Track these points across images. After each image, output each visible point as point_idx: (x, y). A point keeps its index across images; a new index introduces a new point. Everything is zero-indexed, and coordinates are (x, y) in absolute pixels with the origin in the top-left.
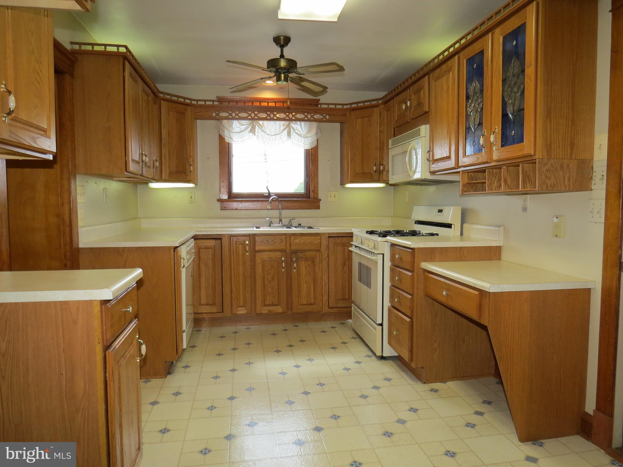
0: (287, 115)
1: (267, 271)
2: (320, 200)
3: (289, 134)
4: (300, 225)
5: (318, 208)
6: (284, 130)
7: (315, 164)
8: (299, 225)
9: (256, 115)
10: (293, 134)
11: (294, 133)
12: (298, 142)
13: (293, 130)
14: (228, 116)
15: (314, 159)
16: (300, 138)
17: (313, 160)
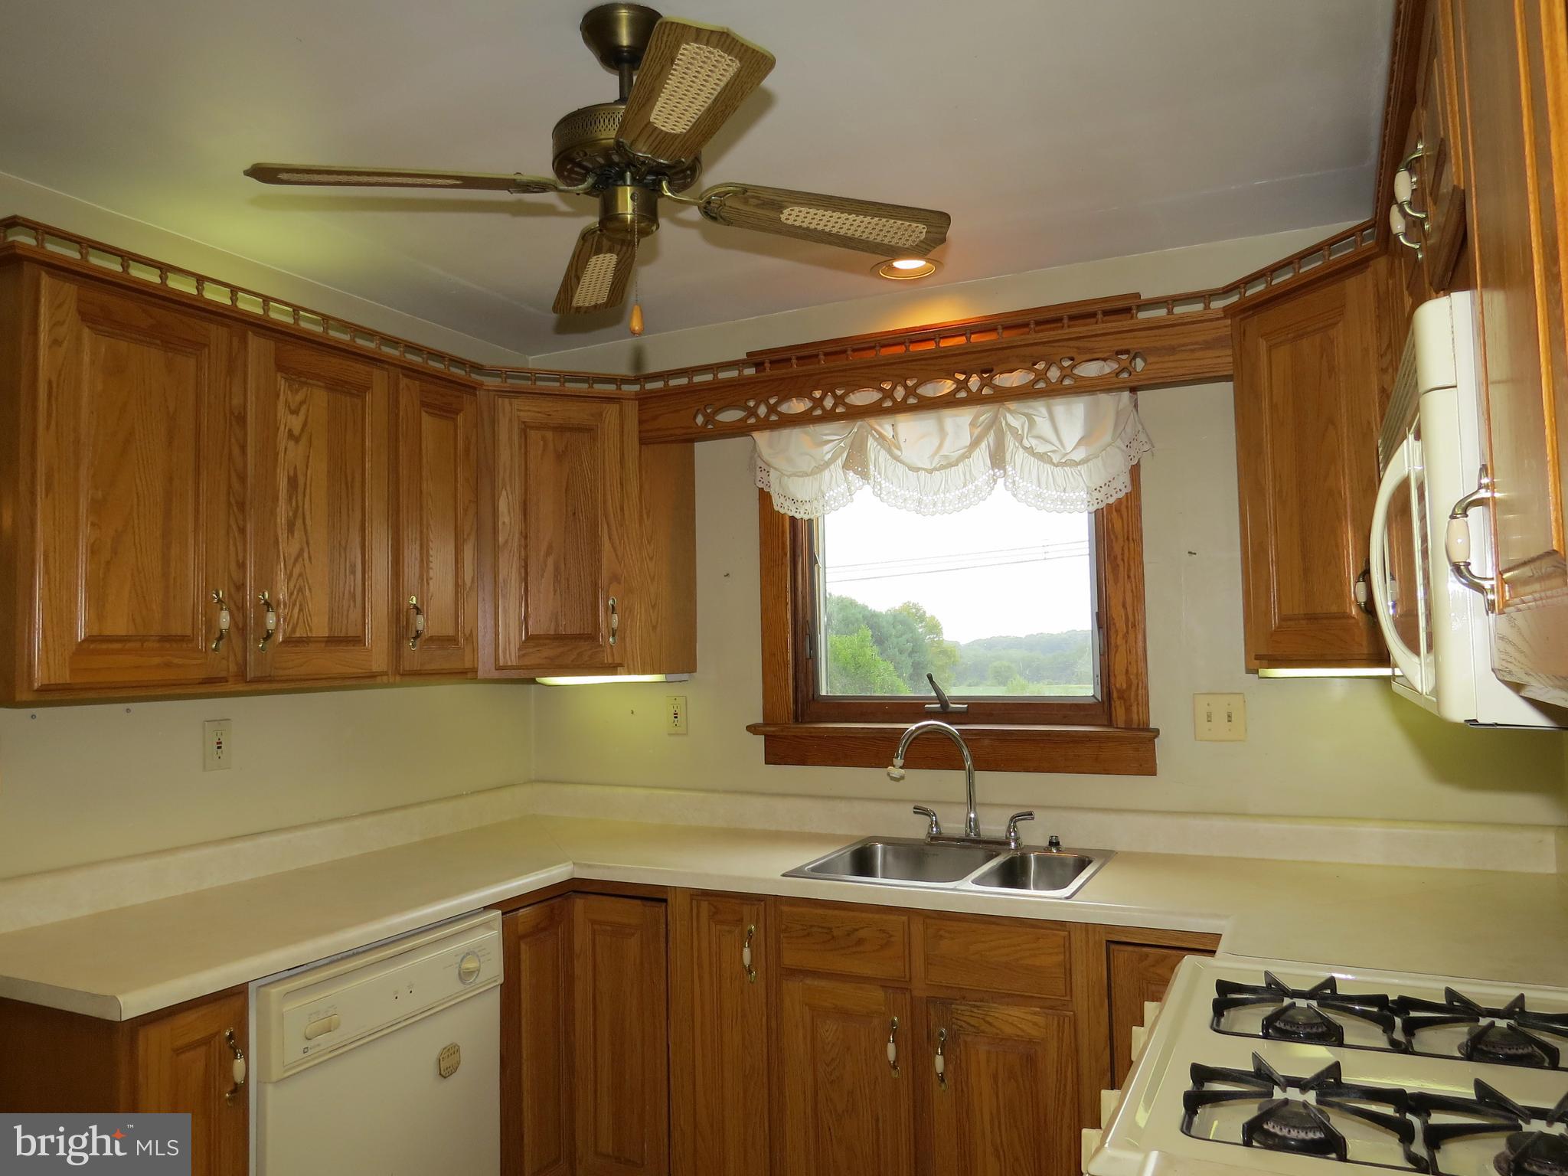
0: (957, 381)
1: (828, 1065)
2: (1157, 732)
3: (998, 459)
4: (1058, 844)
5: (1147, 767)
6: (975, 444)
7: (1129, 577)
8: (1051, 844)
9: (839, 400)
10: (1017, 456)
11: (1021, 449)
12: (1039, 486)
13: (1015, 438)
14: (743, 420)
15: (1123, 554)
16: (1048, 467)
17: (1119, 557)
